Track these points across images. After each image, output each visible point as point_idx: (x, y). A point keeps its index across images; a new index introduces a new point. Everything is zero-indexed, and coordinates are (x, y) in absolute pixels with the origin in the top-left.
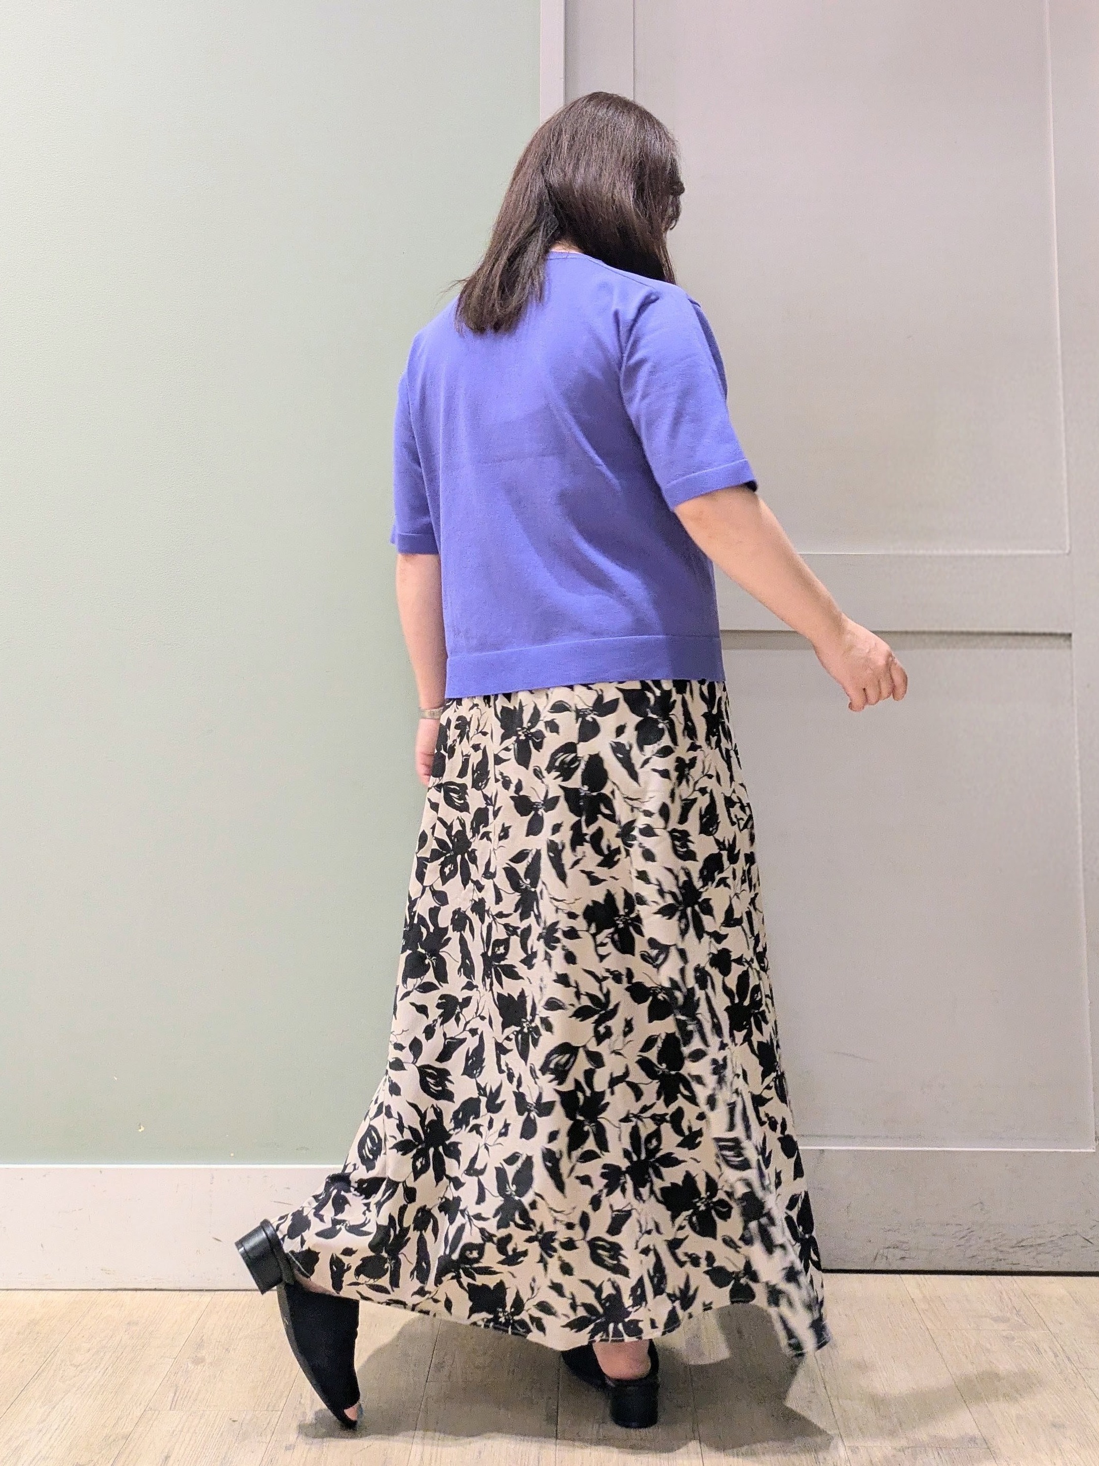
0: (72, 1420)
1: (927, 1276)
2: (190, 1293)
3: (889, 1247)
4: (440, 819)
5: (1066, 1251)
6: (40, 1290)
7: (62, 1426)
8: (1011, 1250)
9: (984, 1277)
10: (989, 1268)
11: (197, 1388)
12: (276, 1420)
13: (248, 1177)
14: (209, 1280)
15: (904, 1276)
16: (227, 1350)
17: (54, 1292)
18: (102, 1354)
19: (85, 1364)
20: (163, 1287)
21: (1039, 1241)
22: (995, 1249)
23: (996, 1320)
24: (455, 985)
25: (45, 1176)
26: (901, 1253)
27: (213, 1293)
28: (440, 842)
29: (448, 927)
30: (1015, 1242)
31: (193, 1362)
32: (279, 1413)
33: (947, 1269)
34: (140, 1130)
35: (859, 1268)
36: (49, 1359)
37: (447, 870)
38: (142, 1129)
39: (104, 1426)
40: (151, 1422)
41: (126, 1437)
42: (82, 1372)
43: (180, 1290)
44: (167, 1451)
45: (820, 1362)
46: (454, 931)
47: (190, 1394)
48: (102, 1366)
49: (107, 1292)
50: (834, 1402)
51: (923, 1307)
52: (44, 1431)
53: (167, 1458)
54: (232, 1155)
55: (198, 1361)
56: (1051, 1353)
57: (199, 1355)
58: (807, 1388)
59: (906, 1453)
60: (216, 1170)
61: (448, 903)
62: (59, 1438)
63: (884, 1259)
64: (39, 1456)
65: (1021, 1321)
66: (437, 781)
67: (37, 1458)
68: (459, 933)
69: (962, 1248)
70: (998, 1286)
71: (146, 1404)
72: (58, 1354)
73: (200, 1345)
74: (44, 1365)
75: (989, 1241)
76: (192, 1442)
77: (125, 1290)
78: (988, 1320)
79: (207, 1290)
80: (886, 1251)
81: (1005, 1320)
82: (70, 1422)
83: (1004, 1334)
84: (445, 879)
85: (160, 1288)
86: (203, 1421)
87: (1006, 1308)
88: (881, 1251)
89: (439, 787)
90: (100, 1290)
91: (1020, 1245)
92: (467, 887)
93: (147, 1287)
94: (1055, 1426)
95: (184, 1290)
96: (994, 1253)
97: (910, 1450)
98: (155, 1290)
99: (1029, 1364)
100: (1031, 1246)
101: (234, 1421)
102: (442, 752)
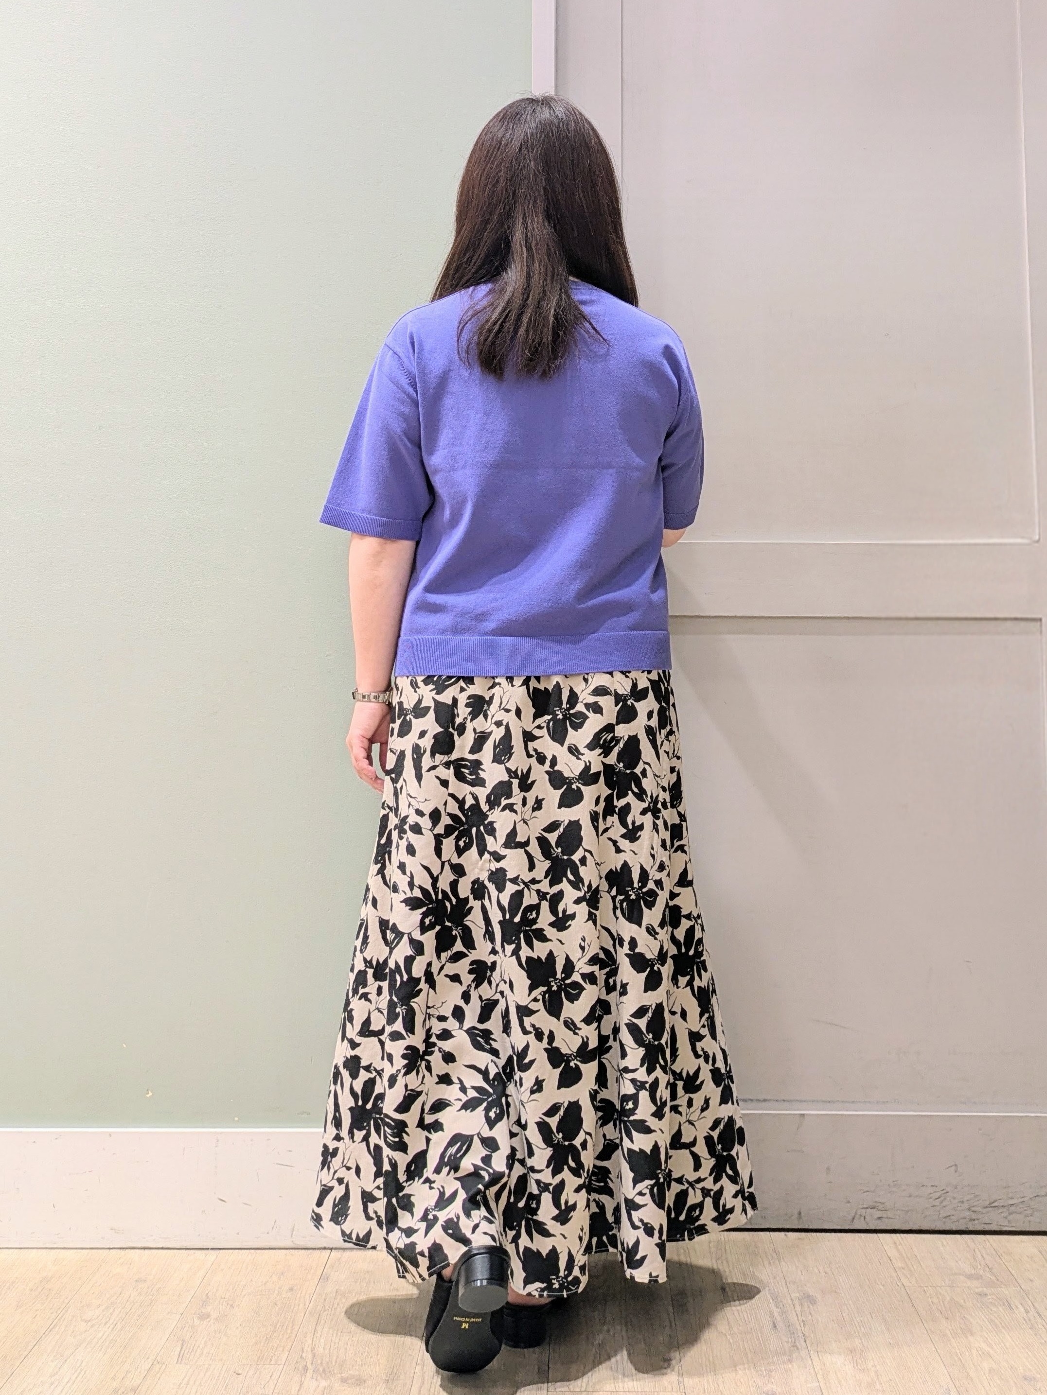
0: (83, 1373)
1: (902, 1235)
2: (196, 1251)
3: (867, 1208)
4: (452, 796)
5: (1037, 1211)
6: (52, 1248)
7: (73, 1378)
8: (985, 1210)
9: (958, 1236)
10: (963, 1228)
11: (203, 1342)
13: (252, 1140)
14: (214, 1239)
15: (881, 1235)
16: (231, 1306)
17: (66, 1251)
18: (111, 1311)
19: (95, 1319)
20: (170, 1246)
21: (1011, 1202)
22: (969, 1209)
23: (969, 1277)
24: (482, 951)
25: (56, 1139)
26: (878, 1214)
27: (218, 1251)
28: (453, 816)
29: (468, 897)
30: (987, 1203)
31: (199, 1318)
32: (282, 1366)
33: (922, 1228)
34: (148, 1096)
35: (839, 1227)
36: (60, 1316)
37: (461, 843)
38: (150, 1094)
39: (113, 1379)
40: (158, 1375)
41: (135, 1390)
42: (92, 1326)
43: (186, 1249)
45: (800, 1317)
46: (475, 900)
47: (196, 1348)
48: (111, 1321)
49: (117, 1250)
50: (814, 1355)
51: (900, 1265)
52: (56, 1384)
54: (236, 1119)
55: (204, 1317)
56: (1022, 1309)
57: (205, 1311)
58: (788, 1342)
60: (221, 1133)
61: (465, 875)
63: (862, 1218)
65: (993, 1278)
66: (445, 758)
68: (480, 902)
69: (937, 1209)
70: (971, 1245)
71: (154, 1358)
72: (70, 1310)
73: (205, 1302)
74: (56, 1321)
75: (962, 1202)
77: (134, 1248)
78: (962, 1278)
79: (212, 1249)
80: (864, 1211)
81: (978, 1277)
82: (81, 1375)
83: (976, 1290)
84: (460, 851)
85: (167, 1246)
86: (208, 1374)
87: (979, 1266)
88: (859, 1213)
89: (447, 765)
90: (110, 1249)
91: (992, 1205)
92: (483, 858)
93: (154, 1246)
94: (1026, 1379)
95: (190, 1249)
96: (967, 1214)
98: (162, 1248)
99: (1001, 1320)
100: (1003, 1206)
101: (238, 1374)
102: (451, 730)
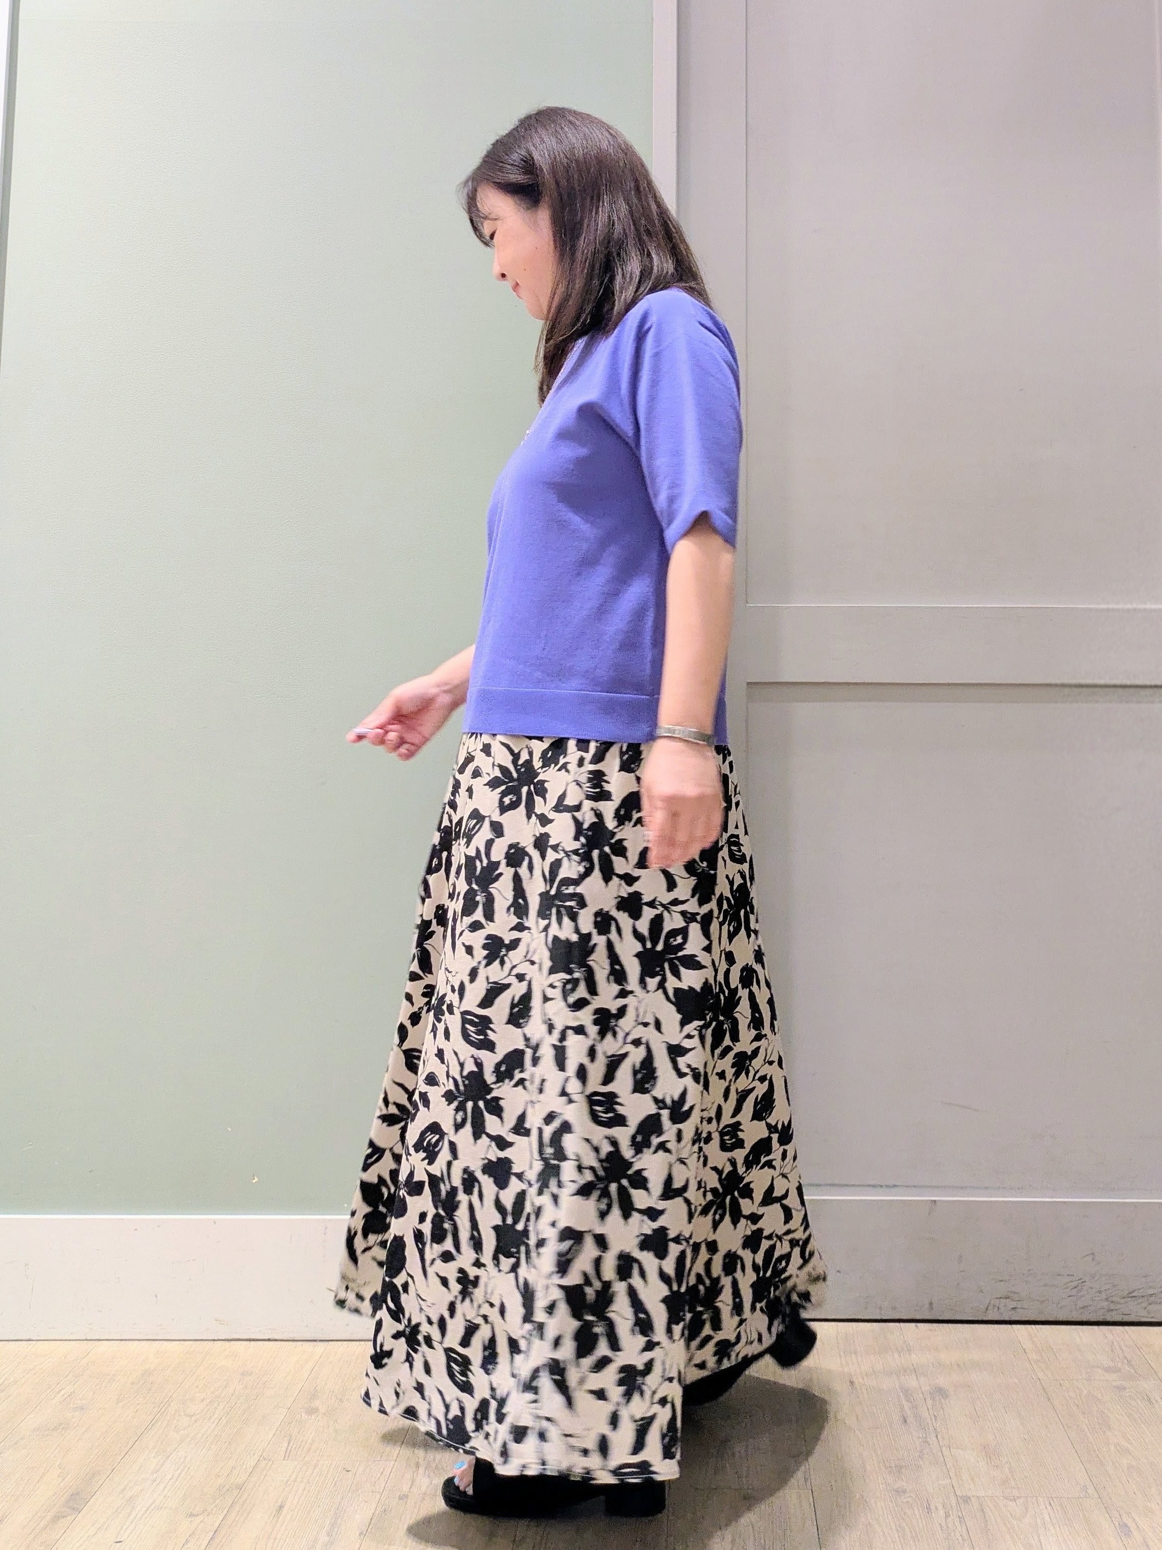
0: (186, 1469)
2: (304, 1343)
3: (1001, 1298)
6: (154, 1340)
7: (176, 1475)
8: (1123, 1301)
9: (1095, 1328)
10: (1100, 1319)
11: (311, 1437)
12: (390, 1469)
14: (322, 1330)
15: (1014, 1326)
16: (341, 1400)
18: (216, 1404)
19: (199, 1414)
20: (277, 1338)
21: (1151, 1291)
22: (1107, 1299)
23: (1107, 1370)
25: (159, 1226)
26: (1013, 1304)
27: (326, 1343)
30: (1126, 1293)
31: (306, 1413)
32: (393, 1463)
33: (1058, 1319)
34: (254, 1181)
35: (972, 1318)
36: (163, 1409)
38: (256, 1179)
39: (218, 1476)
40: (265, 1472)
41: (240, 1487)
42: (196, 1422)
43: (293, 1341)
44: (280, 1501)
45: (931, 1412)
47: (303, 1443)
48: (216, 1416)
49: (221, 1342)
50: (946, 1452)
51: (1035, 1356)
52: (158, 1480)
53: (281, 1507)
55: (312, 1411)
57: (313, 1405)
59: (1017, 1502)
60: (330, 1220)
62: (174, 1488)
63: (996, 1309)
64: (153, 1506)
65: (1133, 1371)
67: (151, 1508)
69: (1074, 1298)
70: (1110, 1337)
71: (260, 1453)
72: (172, 1404)
73: (314, 1396)
74: (158, 1415)
75: (1100, 1292)
76: (306, 1492)
77: (239, 1340)
78: (1100, 1371)
79: (320, 1341)
80: (998, 1301)
81: (1116, 1370)
82: (184, 1473)
83: (1115, 1384)
85: (273, 1338)
86: (317, 1470)
87: (1117, 1359)
88: (992, 1302)
90: (214, 1340)
91: (1131, 1296)
93: (260, 1338)
95: (297, 1341)
96: (1105, 1304)
97: (1021, 1501)
98: (269, 1340)
99: (1141, 1414)
100: (1142, 1296)
101: (348, 1471)
